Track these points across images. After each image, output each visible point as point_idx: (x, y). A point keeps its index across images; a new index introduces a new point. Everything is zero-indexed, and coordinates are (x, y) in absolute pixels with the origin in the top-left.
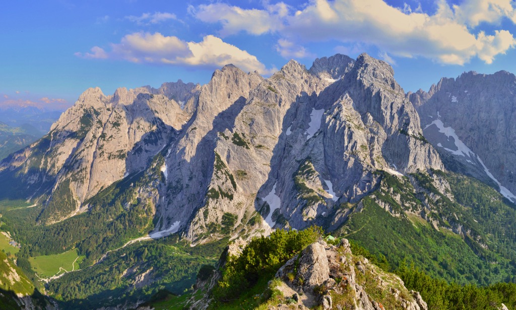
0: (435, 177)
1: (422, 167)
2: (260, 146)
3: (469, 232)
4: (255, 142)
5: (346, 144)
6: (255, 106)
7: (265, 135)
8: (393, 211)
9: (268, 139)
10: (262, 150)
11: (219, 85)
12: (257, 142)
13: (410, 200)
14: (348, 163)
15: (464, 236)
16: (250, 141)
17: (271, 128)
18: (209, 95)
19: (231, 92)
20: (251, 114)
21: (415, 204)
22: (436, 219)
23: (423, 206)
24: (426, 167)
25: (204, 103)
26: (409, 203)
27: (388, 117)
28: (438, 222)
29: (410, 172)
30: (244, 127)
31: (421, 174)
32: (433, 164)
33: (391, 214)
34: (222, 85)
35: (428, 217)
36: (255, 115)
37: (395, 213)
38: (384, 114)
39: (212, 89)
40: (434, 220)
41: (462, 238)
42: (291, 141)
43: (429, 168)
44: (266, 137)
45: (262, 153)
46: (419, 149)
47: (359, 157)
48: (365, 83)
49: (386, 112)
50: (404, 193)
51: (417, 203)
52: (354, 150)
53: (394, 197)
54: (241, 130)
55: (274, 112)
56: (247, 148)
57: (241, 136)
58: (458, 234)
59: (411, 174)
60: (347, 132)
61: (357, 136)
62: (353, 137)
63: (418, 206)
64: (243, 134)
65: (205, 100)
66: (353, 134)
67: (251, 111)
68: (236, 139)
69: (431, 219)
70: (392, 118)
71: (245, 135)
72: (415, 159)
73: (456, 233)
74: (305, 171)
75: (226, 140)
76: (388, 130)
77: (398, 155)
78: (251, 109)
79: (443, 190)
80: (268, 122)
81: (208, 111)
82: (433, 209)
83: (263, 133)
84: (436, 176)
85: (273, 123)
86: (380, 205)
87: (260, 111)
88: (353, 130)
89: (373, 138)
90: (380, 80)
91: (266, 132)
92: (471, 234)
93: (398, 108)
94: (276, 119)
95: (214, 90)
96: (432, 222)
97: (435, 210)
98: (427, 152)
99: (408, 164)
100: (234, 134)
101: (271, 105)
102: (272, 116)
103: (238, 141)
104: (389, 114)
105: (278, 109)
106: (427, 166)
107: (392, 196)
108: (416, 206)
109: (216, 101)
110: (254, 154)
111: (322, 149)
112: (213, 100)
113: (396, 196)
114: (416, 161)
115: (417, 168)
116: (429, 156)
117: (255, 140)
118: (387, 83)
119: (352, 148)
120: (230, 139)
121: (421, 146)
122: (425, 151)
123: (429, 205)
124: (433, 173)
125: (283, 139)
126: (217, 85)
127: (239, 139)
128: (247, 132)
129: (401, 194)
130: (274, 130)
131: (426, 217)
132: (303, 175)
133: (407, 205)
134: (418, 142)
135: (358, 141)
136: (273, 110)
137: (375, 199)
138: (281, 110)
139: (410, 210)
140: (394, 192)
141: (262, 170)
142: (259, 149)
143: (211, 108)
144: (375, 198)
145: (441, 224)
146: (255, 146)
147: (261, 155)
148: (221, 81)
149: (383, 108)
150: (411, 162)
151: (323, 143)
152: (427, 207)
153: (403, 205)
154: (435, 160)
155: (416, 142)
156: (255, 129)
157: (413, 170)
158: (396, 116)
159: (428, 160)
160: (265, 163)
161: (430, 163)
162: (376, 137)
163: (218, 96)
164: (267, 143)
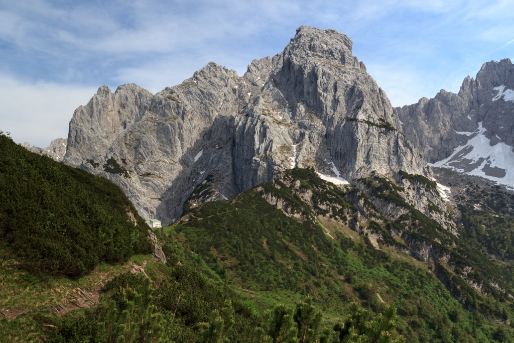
0: (407, 184)
1: (382, 169)
2: (148, 174)
3: (445, 259)
4: (140, 169)
5: (257, 146)
6: (146, 122)
7: (158, 159)
8: (289, 209)
9: (161, 164)
10: (149, 178)
11: (104, 107)
12: (143, 168)
13: (331, 200)
14: (257, 170)
15: (433, 265)
16: (133, 169)
17: (169, 150)
18: (88, 121)
19: (128, 120)
20: (138, 133)
21: (340, 207)
22: (377, 232)
23: (354, 210)
24: (391, 170)
25: (79, 130)
26: (327, 205)
27: (329, 103)
28: (381, 236)
29: (359, 177)
30: (126, 151)
31: (377, 178)
32: (405, 164)
33: (286, 214)
34: (110, 107)
35: (361, 228)
36: (145, 134)
37: (292, 212)
38: (321, 98)
39: (92, 111)
40: (372, 233)
41: (430, 268)
42: (199, 166)
43: (397, 171)
44: (158, 161)
45: (150, 183)
46: (376, 140)
47: (274, 159)
48: (294, 61)
49: (325, 95)
50: (321, 189)
51: (343, 206)
52: (268, 152)
53: (301, 195)
54: (121, 154)
55: (173, 126)
56: (126, 176)
57: (120, 163)
58: (423, 260)
59: (359, 180)
60: (258, 129)
61: (275, 133)
62: (268, 135)
63: (346, 210)
64: (124, 161)
65: (79, 127)
66: (268, 130)
67: (139, 128)
68: (110, 166)
69: (365, 231)
70: (336, 101)
71: (127, 161)
72: (368, 156)
73: (418, 259)
74: (201, 194)
75: (95, 167)
76: (328, 122)
77: (341, 154)
78: (139, 127)
79: (422, 205)
80: (163, 142)
81: (84, 143)
82: (375, 216)
83: (154, 156)
84: (409, 183)
85: (171, 143)
86: (269, 201)
87: (153, 128)
88: (268, 124)
89: (302, 135)
90: (320, 54)
91: (158, 155)
92: (449, 263)
93: (347, 87)
94: (177, 137)
95: (95, 113)
96: (367, 234)
97: (378, 218)
98: (392, 145)
99: (355, 164)
100: (109, 160)
101: (170, 118)
102: (168, 133)
103: (113, 167)
104: (330, 97)
105: (179, 124)
106: (393, 168)
107: (298, 193)
108: (341, 211)
109: (100, 129)
110: (138, 185)
111: (229, 162)
112: (94, 127)
113: (304, 192)
114: (370, 160)
115: (372, 170)
116: (396, 153)
117: (141, 166)
118: (333, 55)
119: (266, 150)
120: (101, 166)
121: (379, 136)
122: (389, 144)
123: (365, 210)
124: (403, 178)
125: (188, 166)
126: (99, 107)
127: (117, 166)
128: (130, 157)
129: (313, 192)
130: (173, 152)
131: (357, 228)
132: (198, 198)
133: (323, 207)
134: (374, 131)
135: (276, 139)
136: (171, 124)
137: (261, 193)
138: (184, 125)
139: (328, 215)
140: (302, 187)
141: (148, 205)
142: (146, 178)
143: (89, 139)
144: (261, 191)
145: (387, 240)
146: (140, 174)
147: (148, 185)
148: (107, 100)
149: (320, 91)
150: (360, 161)
151: (232, 155)
152: (363, 213)
153: (316, 207)
154: (409, 158)
155: (369, 129)
156: (142, 151)
157: (365, 174)
158: (342, 99)
159: (394, 159)
160: (154, 196)
161: (399, 162)
162: (307, 132)
163: (102, 122)
164: (159, 170)
